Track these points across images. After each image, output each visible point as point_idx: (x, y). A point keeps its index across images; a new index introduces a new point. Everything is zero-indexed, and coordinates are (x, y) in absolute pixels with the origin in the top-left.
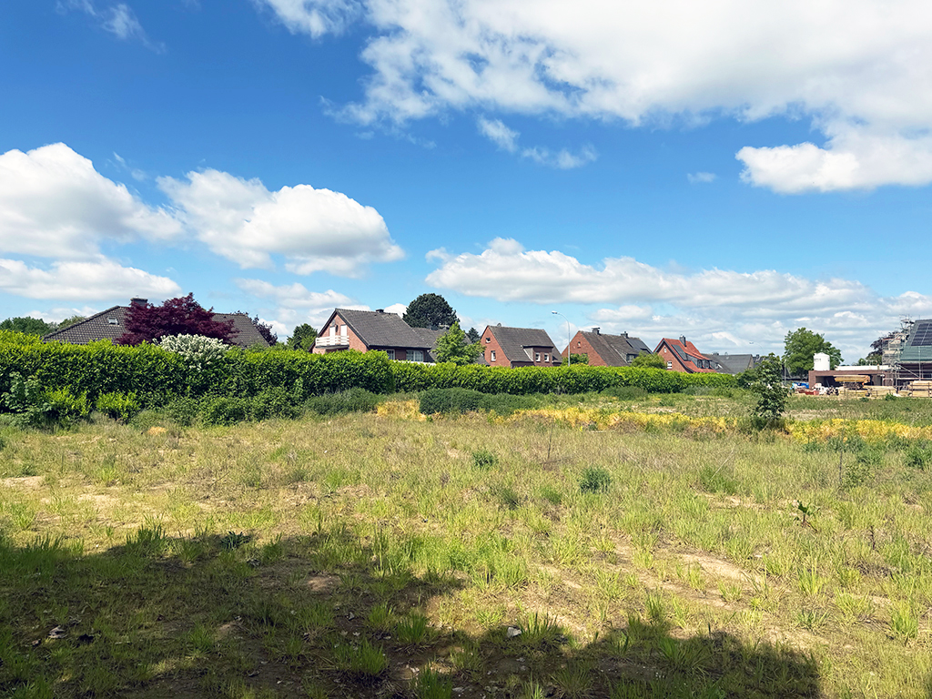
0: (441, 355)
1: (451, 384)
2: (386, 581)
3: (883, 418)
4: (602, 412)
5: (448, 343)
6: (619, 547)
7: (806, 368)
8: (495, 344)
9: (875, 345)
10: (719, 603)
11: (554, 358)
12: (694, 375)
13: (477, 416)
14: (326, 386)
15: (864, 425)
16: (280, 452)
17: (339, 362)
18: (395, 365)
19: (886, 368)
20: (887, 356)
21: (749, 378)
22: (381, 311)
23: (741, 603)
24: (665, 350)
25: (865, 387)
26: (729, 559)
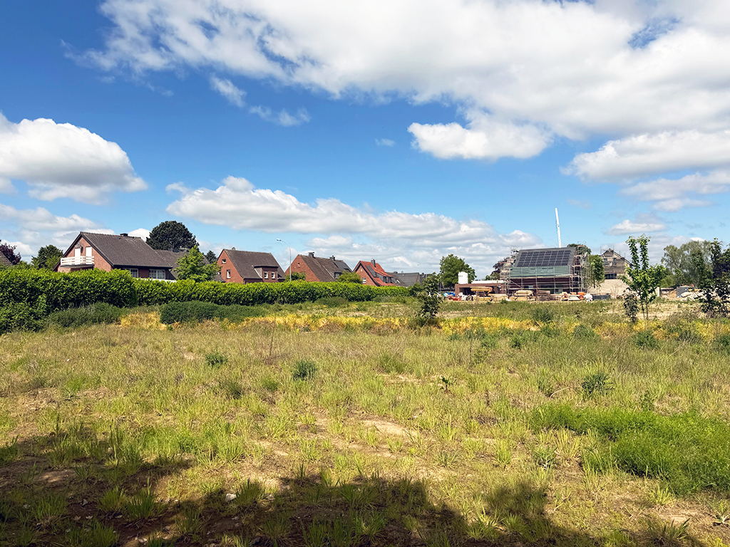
0: (182, 273)
1: (190, 298)
2: (120, 469)
3: (498, 316)
4: (314, 317)
5: (187, 262)
6: (319, 420)
7: (453, 282)
8: (230, 264)
9: (496, 266)
10: (388, 454)
11: (279, 276)
12: (381, 288)
13: (213, 324)
14: (70, 301)
15: (486, 321)
16: (20, 362)
17: (82, 280)
18: (137, 282)
19: (502, 282)
20: (502, 274)
21: (416, 290)
22: (126, 235)
23: (402, 453)
24: (361, 270)
25: (490, 295)
26: (396, 421)
